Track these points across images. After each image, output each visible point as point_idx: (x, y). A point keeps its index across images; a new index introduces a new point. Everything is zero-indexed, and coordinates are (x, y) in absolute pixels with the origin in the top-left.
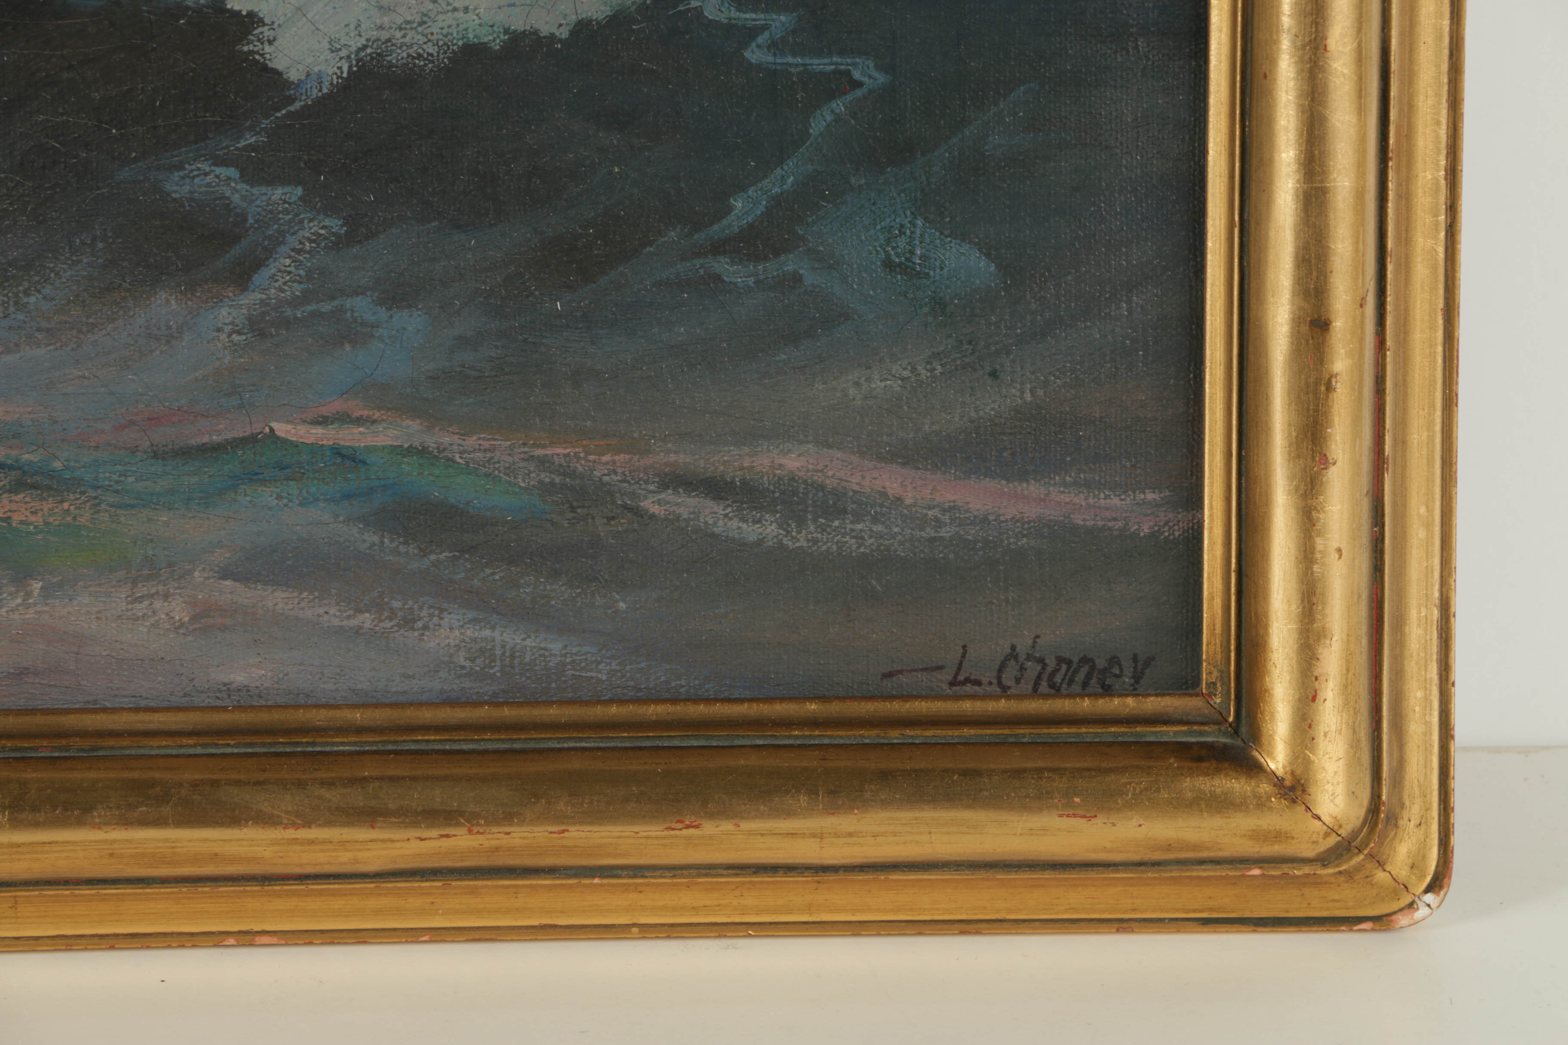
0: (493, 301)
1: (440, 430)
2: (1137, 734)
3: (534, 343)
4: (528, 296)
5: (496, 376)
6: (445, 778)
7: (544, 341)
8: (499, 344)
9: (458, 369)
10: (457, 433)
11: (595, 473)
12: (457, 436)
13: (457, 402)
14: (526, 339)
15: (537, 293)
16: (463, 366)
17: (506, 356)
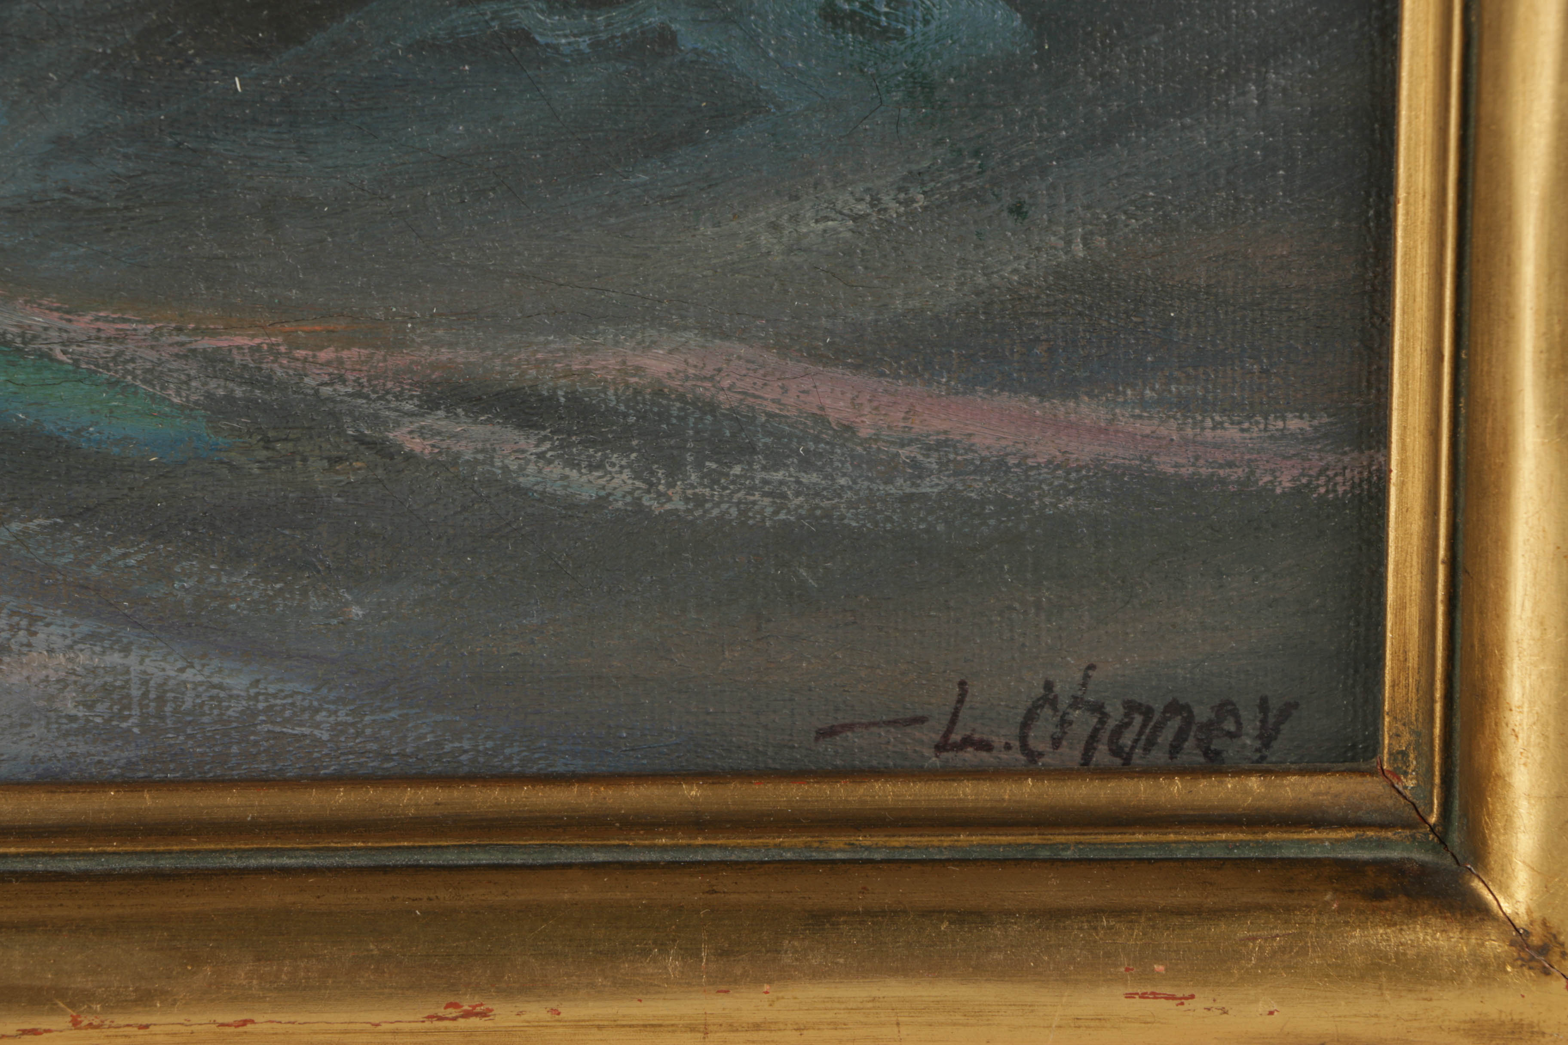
0: (117, 74)
1: (26, 302)
2: (1267, 844)
3: (194, 151)
4: (182, 67)
5: (126, 208)
6: (32, 926)
7: (213, 146)
8: (130, 151)
9: (57, 195)
10: (58, 310)
11: (306, 380)
12: (56, 314)
13: (54, 254)
14: (180, 143)
15: (198, 61)
16: (67, 190)
17: (145, 173)
